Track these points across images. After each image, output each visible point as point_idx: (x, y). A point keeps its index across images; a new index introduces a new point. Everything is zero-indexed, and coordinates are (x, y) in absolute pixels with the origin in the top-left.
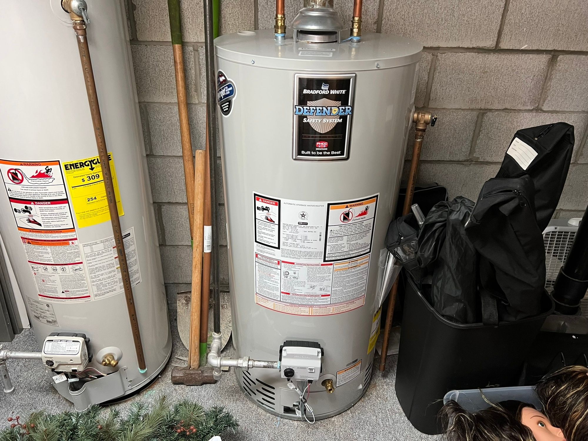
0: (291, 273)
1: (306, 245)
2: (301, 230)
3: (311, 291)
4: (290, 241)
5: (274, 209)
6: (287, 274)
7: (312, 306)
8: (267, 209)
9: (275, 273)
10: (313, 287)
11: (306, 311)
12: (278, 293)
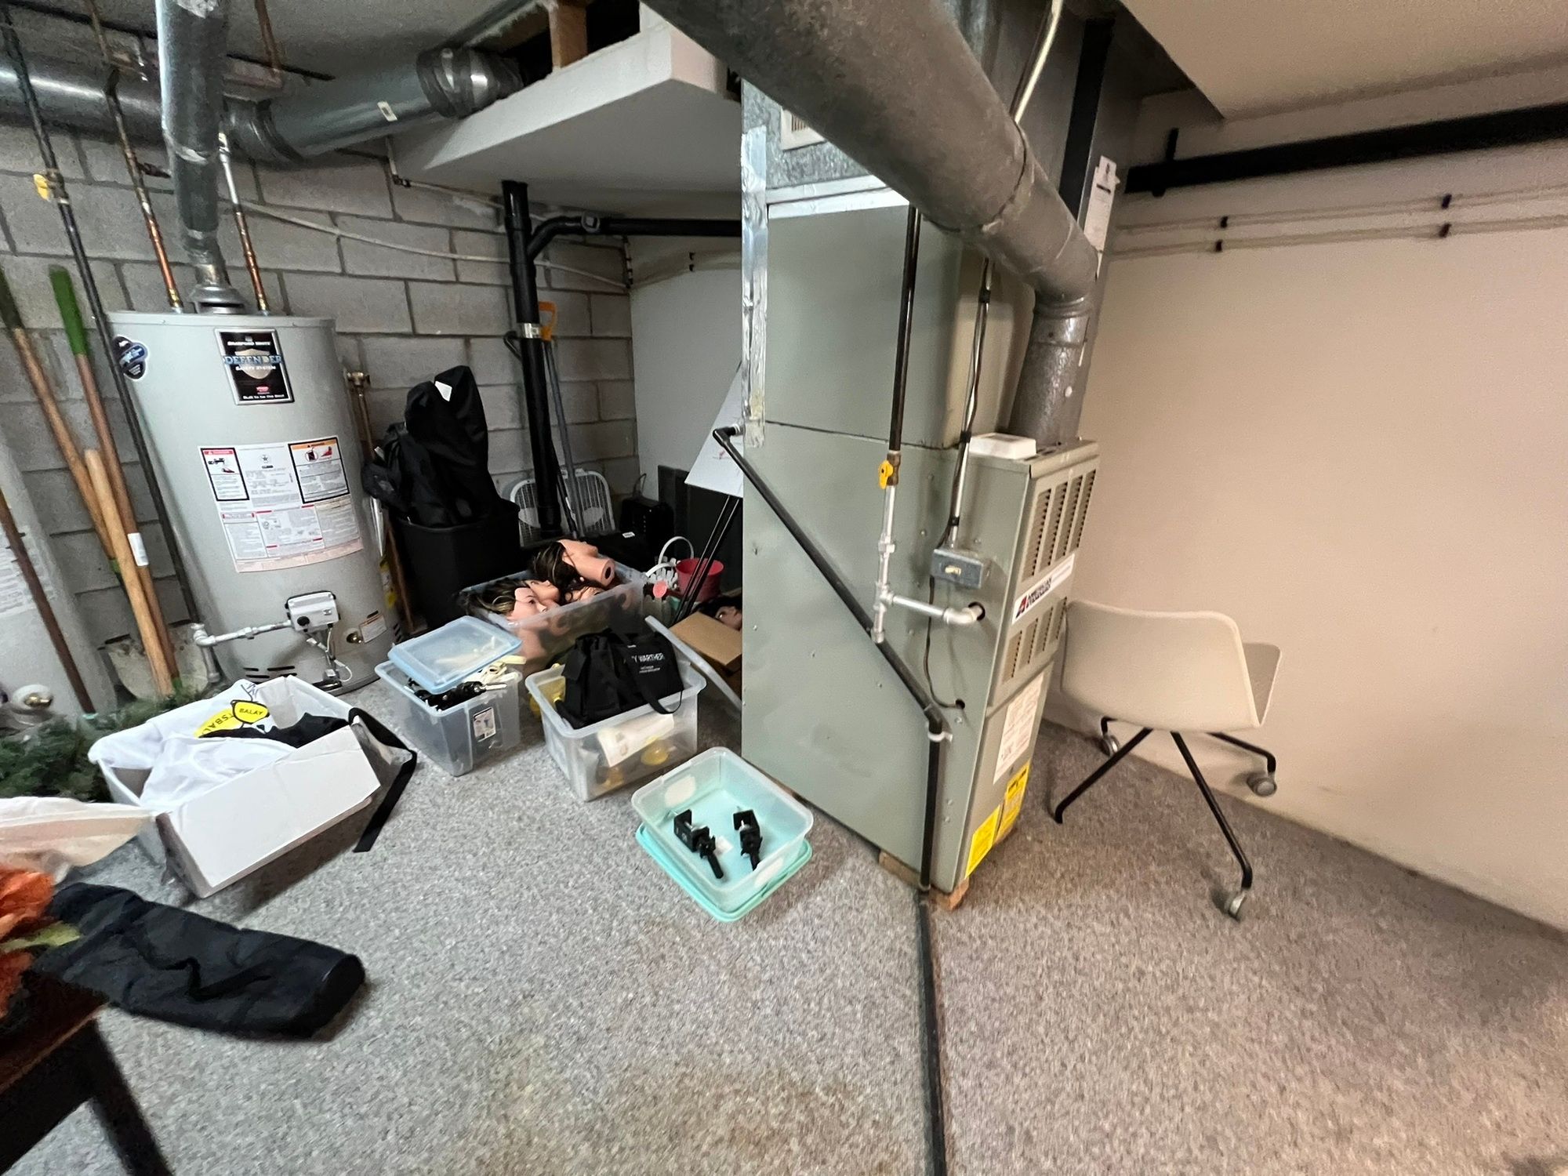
0: (271, 523)
1: (277, 488)
2: (268, 474)
3: (299, 537)
4: (259, 488)
5: (230, 459)
6: (266, 525)
7: (306, 554)
8: (221, 460)
9: (253, 528)
10: (301, 533)
11: (301, 561)
12: (263, 549)
